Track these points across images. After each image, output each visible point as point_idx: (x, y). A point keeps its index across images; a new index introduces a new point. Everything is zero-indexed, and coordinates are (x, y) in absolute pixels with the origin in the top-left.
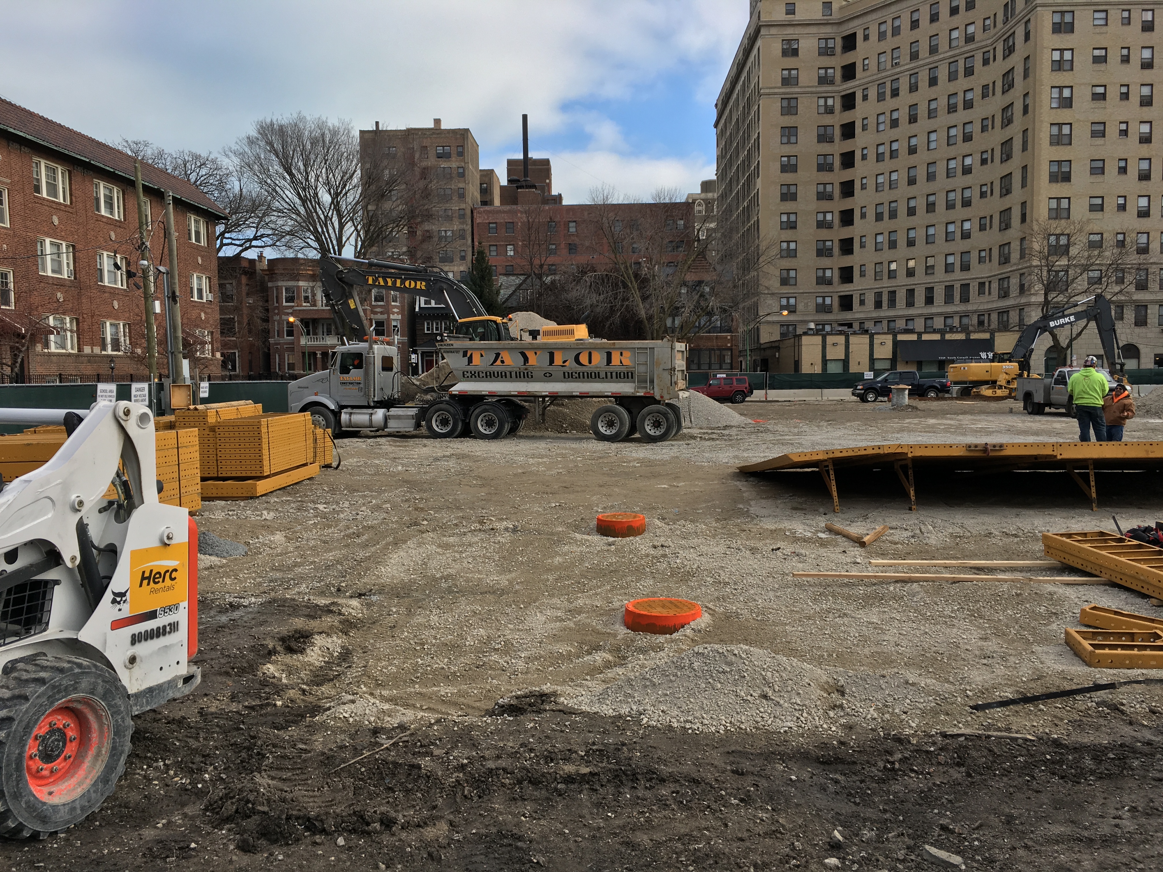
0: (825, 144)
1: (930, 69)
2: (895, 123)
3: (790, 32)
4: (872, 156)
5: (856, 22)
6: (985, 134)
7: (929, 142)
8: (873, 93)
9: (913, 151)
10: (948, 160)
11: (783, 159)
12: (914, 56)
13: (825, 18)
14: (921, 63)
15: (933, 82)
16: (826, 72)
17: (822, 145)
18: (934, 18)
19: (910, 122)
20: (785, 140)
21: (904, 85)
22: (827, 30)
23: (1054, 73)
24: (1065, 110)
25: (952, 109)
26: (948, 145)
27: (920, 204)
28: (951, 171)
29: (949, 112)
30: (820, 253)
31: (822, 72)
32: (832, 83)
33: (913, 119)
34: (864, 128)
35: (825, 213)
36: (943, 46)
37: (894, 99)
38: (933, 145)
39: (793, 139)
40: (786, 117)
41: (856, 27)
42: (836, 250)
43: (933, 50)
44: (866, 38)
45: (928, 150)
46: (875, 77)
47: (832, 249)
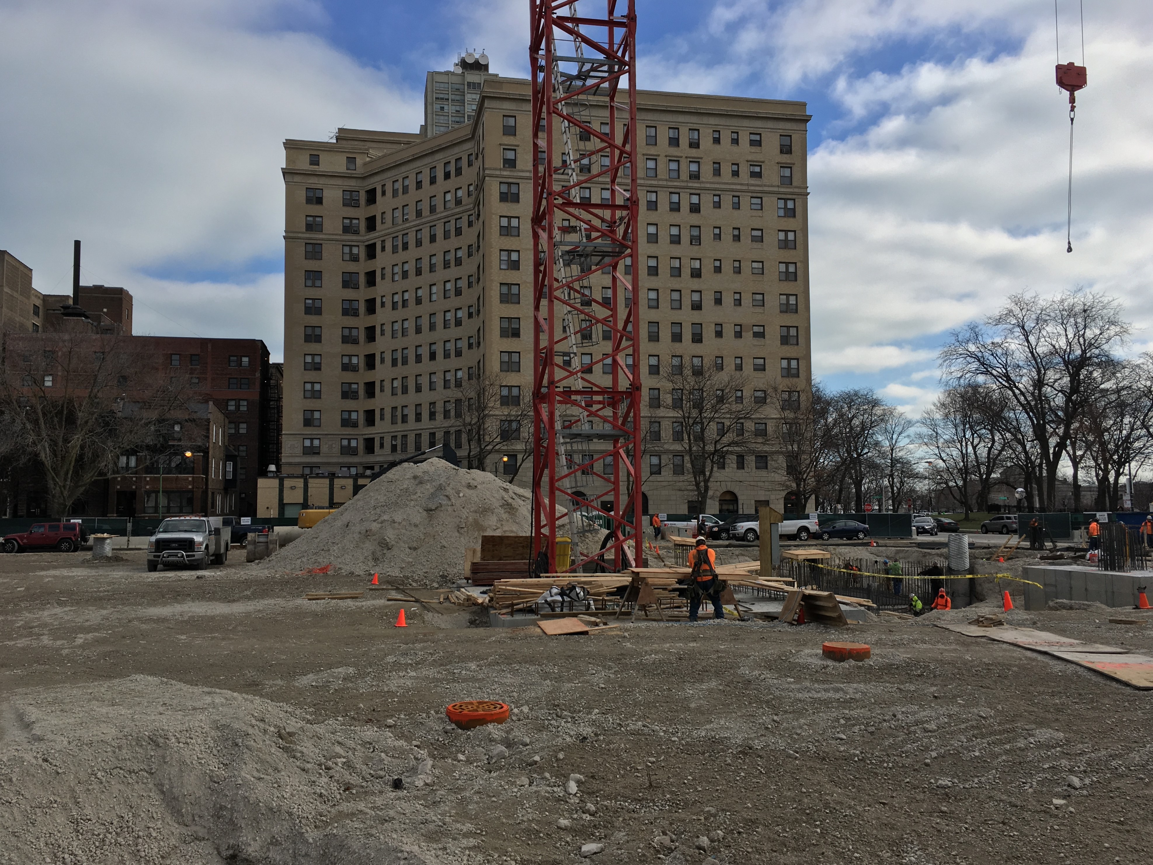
0: (350, 290)
1: (431, 227)
2: (405, 275)
3: (313, 182)
4: (389, 305)
5: (377, 178)
6: (471, 289)
7: (431, 294)
8: (389, 245)
9: (419, 301)
10: (445, 312)
11: (308, 301)
12: (419, 214)
13: (349, 171)
14: (423, 220)
15: (433, 239)
16: (351, 222)
17: (346, 291)
18: (433, 181)
19: (417, 275)
20: (309, 283)
21: (411, 240)
22: (352, 184)
23: (503, 238)
24: (513, 271)
25: (446, 265)
26: (445, 298)
27: (425, 352)
28: (448, 322)
29: (445, 268)
30: (345, 395)
31: (347, 221)
32: (356, 232)
33: (419, 272)
34: (383, 277)
35: (350, 356)
36: (440, 207)
37: (404, 252)
38: (434, 297)
39: (318, 283)
40: (311, 261)
41: (375, 182)
42: (362, 392)
43: (433, 209)
44: (384, 193)
45: (430, 301)
46: (390, 230)
47: (357, 392)
